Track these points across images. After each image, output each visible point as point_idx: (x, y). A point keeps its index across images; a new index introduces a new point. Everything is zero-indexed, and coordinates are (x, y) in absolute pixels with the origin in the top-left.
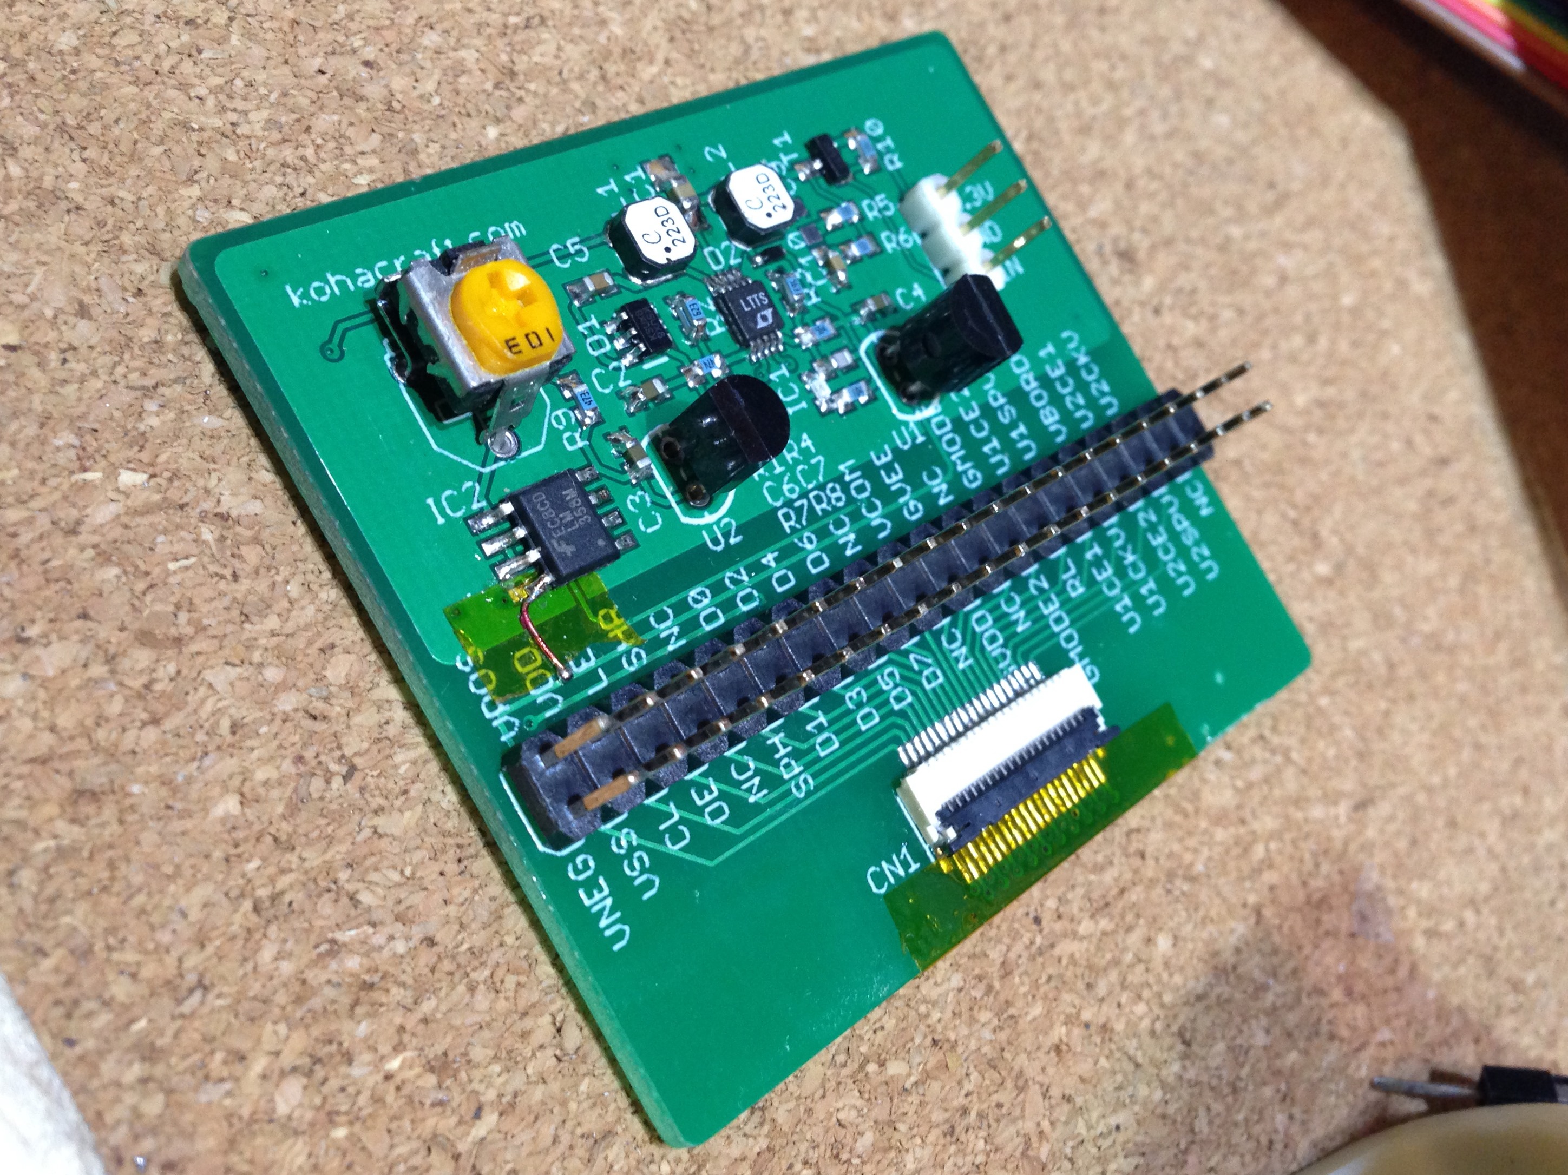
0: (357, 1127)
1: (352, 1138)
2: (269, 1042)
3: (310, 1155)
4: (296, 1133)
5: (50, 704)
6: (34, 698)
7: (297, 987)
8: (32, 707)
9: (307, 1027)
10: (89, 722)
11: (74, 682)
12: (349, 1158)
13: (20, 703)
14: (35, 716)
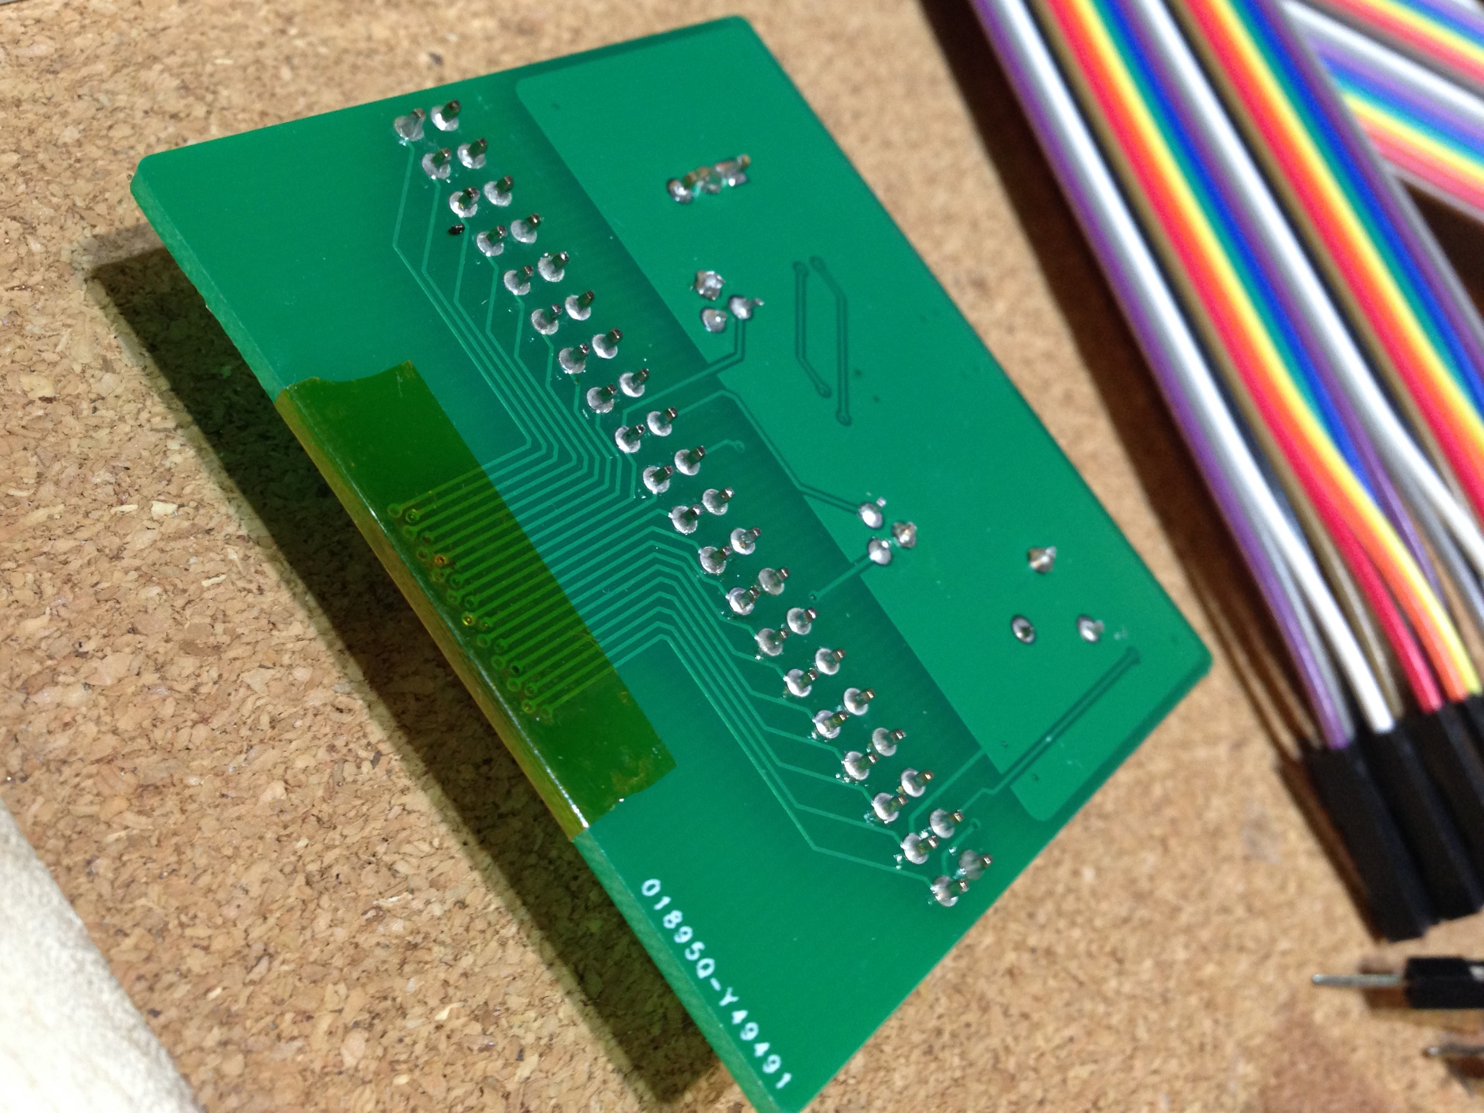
0: (417, 1072)
1: (412, 1083)
2: (331, 1002)
3: (378, 1102)
4: (364, 1083)
5: (111, 709)
6: (96, 705)
7: (351, 951)
8: (94, 713)
9: (364, 985)
10: (147, 724)
11: (131, 690)
12: (412, 1103)
13: (84, 710)
14: (98, 721)
